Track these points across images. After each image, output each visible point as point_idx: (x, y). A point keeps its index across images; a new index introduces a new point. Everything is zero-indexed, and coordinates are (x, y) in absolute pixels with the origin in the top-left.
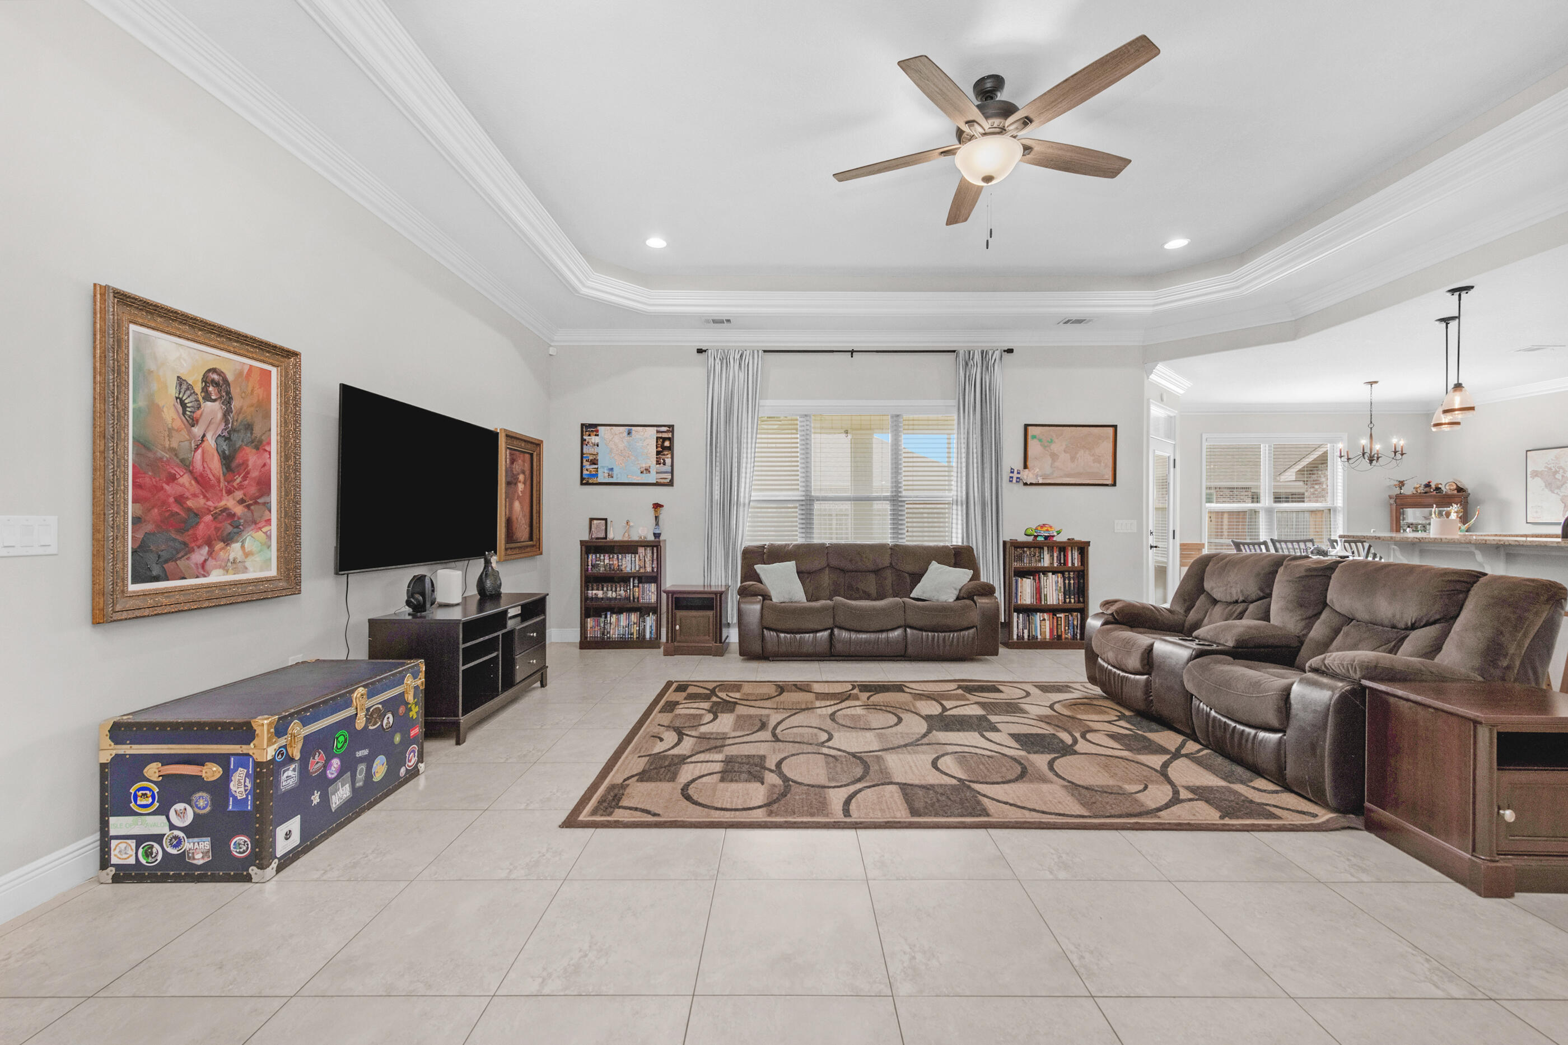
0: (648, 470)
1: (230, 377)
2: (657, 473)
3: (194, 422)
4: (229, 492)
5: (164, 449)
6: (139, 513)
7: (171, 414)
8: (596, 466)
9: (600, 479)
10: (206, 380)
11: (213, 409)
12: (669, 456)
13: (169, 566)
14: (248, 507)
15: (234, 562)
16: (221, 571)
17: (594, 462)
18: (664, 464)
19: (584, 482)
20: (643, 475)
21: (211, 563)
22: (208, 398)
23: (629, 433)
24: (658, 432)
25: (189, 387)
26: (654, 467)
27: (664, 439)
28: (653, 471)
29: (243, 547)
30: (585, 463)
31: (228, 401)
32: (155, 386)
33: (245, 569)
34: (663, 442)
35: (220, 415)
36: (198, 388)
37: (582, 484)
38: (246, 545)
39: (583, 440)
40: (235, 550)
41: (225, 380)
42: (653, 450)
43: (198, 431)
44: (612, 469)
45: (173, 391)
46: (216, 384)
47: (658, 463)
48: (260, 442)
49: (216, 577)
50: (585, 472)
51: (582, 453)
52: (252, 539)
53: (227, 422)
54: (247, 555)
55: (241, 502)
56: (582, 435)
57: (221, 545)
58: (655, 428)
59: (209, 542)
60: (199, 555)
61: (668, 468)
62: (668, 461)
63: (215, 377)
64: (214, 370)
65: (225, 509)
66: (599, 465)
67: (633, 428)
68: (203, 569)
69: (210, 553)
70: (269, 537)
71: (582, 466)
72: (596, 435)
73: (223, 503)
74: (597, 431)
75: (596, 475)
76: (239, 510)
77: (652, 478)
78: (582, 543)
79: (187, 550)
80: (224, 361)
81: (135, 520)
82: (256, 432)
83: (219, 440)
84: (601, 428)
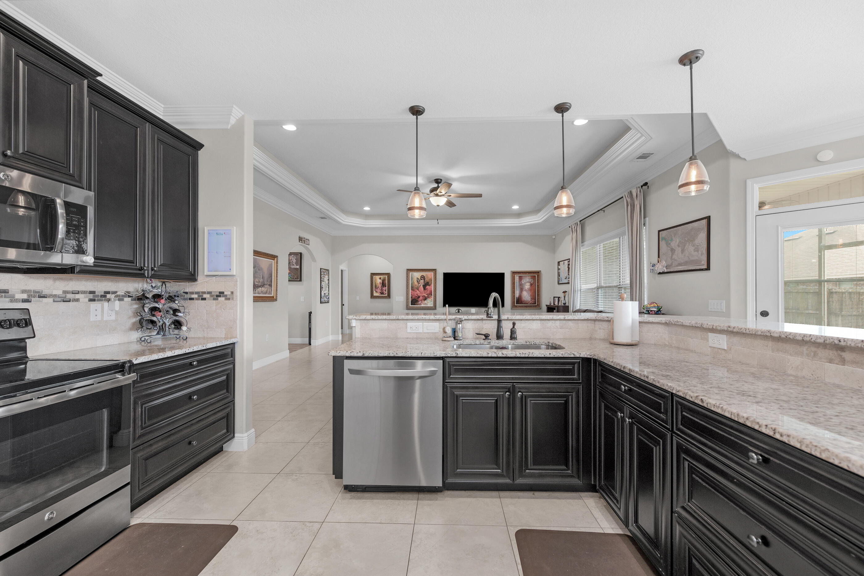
0: (565, 278)
2: (568, 278)
3: (419, 283)
4: (425, 293)
7: (416, 283)
9: (560, 282)
10: (421, 277)
11: (422, 281)
12: (569, 271)
13: (416, 303)
19: (558, 284)
22: (421, 280)
25: (418, 279)
27: (568, 265)
31: (424, 280)
33: (427, 305)
36: (420, 279)
39: (558, 268)
41: (424, 277)
42: (567, 269)
43: (420, 285)
44: (562, 278)
45: (416, 280)
46: (422, 277)
47: (568, 275)
48: (430, 285)
49: (422, 305)
50: (558, 280)
51: (558, 273)
53: (424, 283)
55: (427, 294)
58: (567, 261)
59: (421, 300)
64: (422, 275)
67: (564, 262)
69: (422, 302)
71: (558, 277)
72: (560, 265)
76: (426, 296)
77: (566, 281)
78: (547, 305)
79: (418, 301)
80: (424, 274)
81: (411, 297)
82: (430, 283)
83: (423, 286)
84: (560, 263)
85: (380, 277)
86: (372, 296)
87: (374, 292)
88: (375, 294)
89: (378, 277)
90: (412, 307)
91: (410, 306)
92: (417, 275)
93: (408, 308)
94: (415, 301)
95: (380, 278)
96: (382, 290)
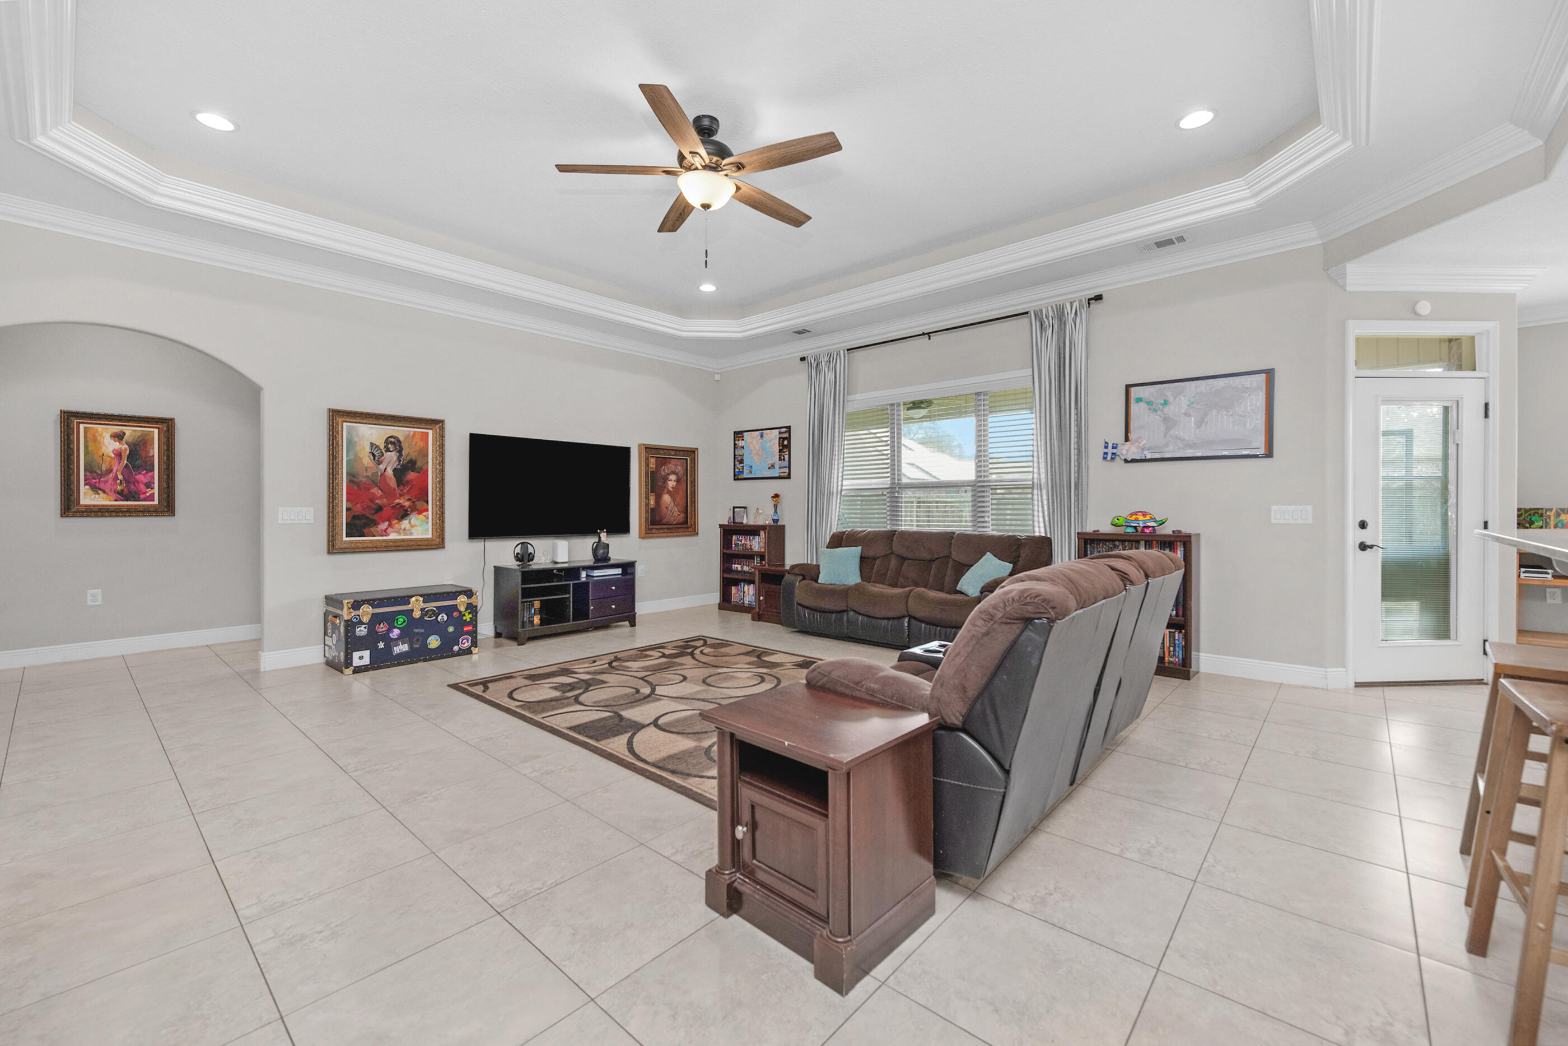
0: (773, 466)
1: (401, 439)
2: (780, 468)
3: (379, 463)
4: (401, 495)
5: (363, 477)
6: (350, 506)
7: (367, 461)
8: (742, 465)
9: (745, 475)
10: (387, 442)
11: (391, 457)
12: (787, 453)
13: (366, 531)
14: (413, 502)
15: (404, 529)
16: (396, 534)
17: (741, 462)
18: (784, 460)
19: (736, 478)
20: (771, 470)
21: (390, 530)
22: (388, 450)
23: (762, 436)
24: (780, 433)
25: (377, 447)
26: (778, 464)
27: (784, 439)
28: (777, 466)
29: (410, 522)
30: (737, 463)
31: (400, 451)
32: (358, 448)
33: (412, 534)
34: (783, 442)
35: (395, 458)
36: (382, 447)
37: (735, 479)
38: (412, 522)
39: (735, 444)
40: (405, 524)
41: (399, 441)
42: (777, 448)
43: (382, 467)
44: (751, 467)
45: (368, 449)
47: (780, 460)
48: (421, 469)
49: (393, 536)
50: (737, 470)
51: (735, 455)
52: (415, 519)
53: (400, 461)
54: (412, 526)
55: (409, 500)
56: (735, 441)
57: (396, 521)
58: (778, 430)
59: (388, 520)
60: (384, 525)
61: (786, 463)
62: (787, 457)
63: (393, 440)
64: (391, 437)
65: (398, 504)
66: (744, 465)
67: (764, 432)
68: (385, 532)
69: (390, 525)
70: (428, 518)
71: (735, 465)
72: (743, 440)
73: (397, 501)
74: (743, 436)
75: (742, 472)
76: (407, 504)
77: (775, 473)
78: (721, 526)
79: (376, 523)
80: (400, 432)
81: (348, 509)
82: (419, 464)
83: (395, 470)
84: (745, 434)
85: (117, 429)
86: (69, 506)
87: (84, 489)
88: (87, 498)
89: (105, 432)
90: (351, 542)
91: (345, 539)
92: (371, 434)
93: (333, 548)
94: (358, 525)
95: (119, 437)
96: (127, 480)
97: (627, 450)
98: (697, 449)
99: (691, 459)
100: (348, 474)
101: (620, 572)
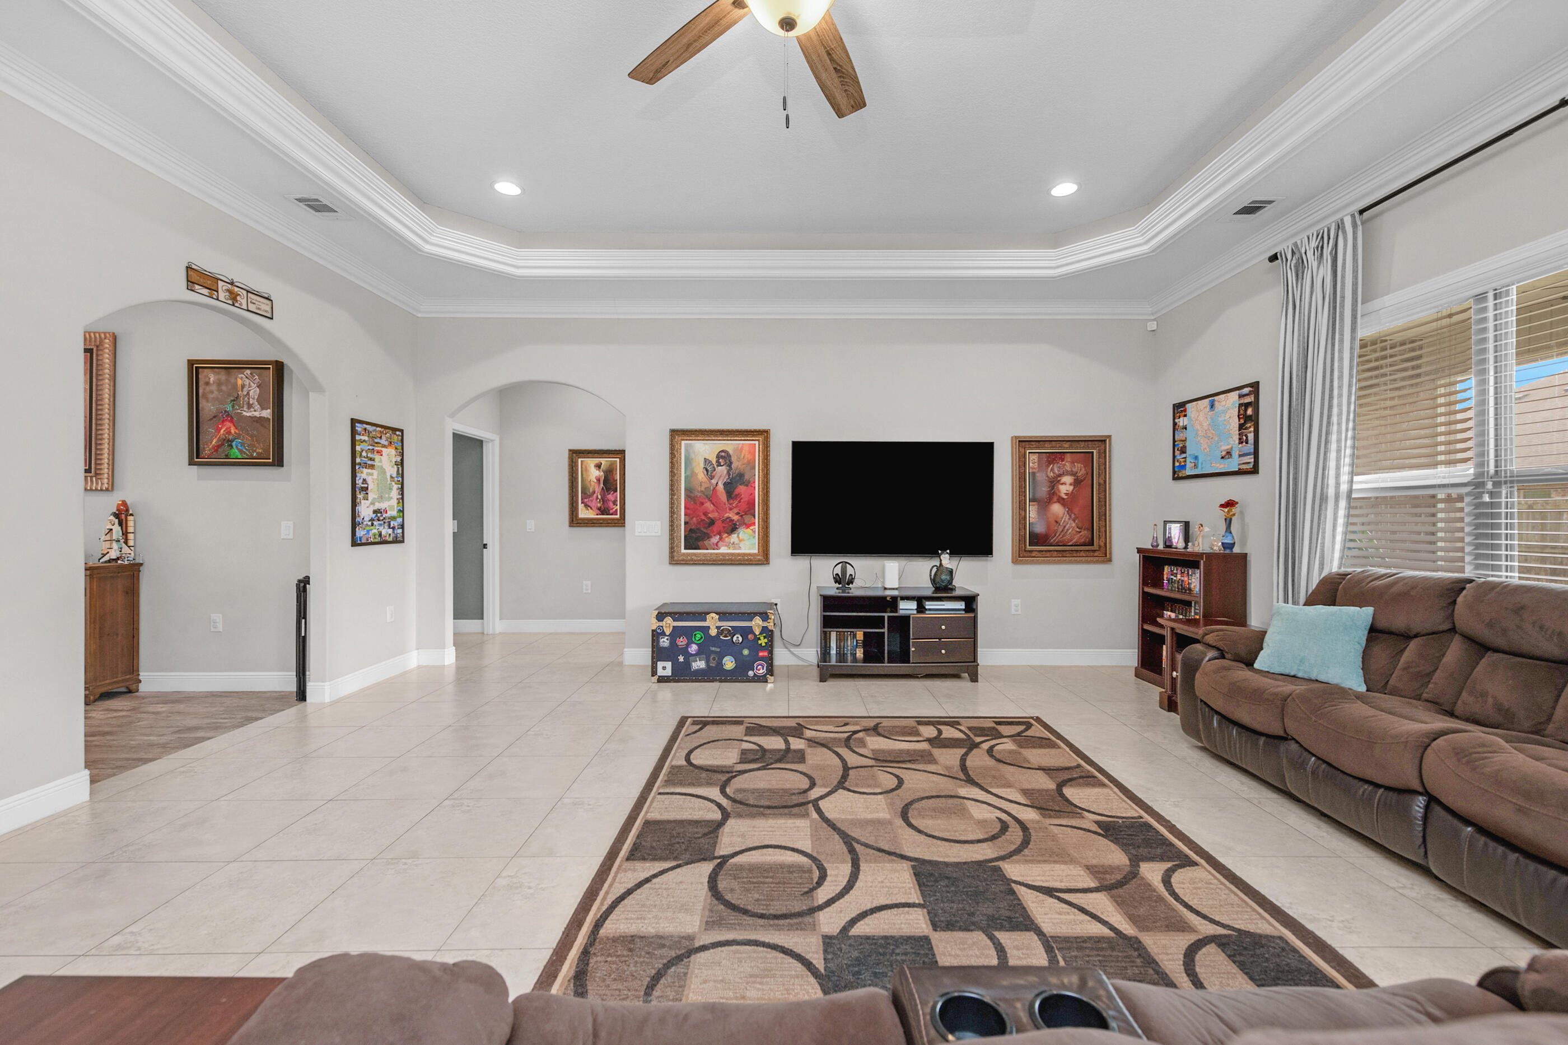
0: (1229, 453)
1: (731, 452)
2: (1240, 456)
3: (712, 477)
4: (731, 509)
5: (698, 492)
6: (687, 520)
7: (701, 476)
8: (1184, 455)
9: (1189, 472)
10: (718, 457)
11: (722, 470)
12: (1252, 429)
13: (700, 543)
14: (741, 516)
15: (733, 543)
16: (726, 548)
17: (1183, 451)
18: (1247, 443)
19: (1176, 477)
20: (1227, 461)
21: (720, 543)
22: (719, 465)
23: (1212, 406)
24: (1241, 396)
25: (710, 462)
26: (1237, 449)
27: (1247, 405)
28: (1235, 454)
29: (738, 536)
30: (1177, 453)
31: (730, 465)
32: (694, 465)
33: (740, 548)
34: (1246, 410)
35: (725, 472)
36: (714, 462)
37: (1174, 479)
38: (740, 535)
39: (1175, 424)
40: (734, 537)
41: (729, 454)
42: (1235, 423)
43: (714, 481)
44: (1196, 458)
45: (702, 465)
46: (723, 457)
47: (1241, 442)
48: (749, 482)
49: (723, 550)
50: (1177, 464)
51: (1174, 441)
52: (743, 533)
53: (729, 475)
54: (740, 541)
55: (737, 514)
56: (1174, 419)
57: (726, 535)
58: (1237, 392)
59: (719, 534)
60: (715, 539)
61: (1250, 448)
62: (1251, 436)
63: (723, 454)
64: (722, 451)
65: (728, 518)
66: (1187, 454)
67: (1216, 398)
68: (717, 546)
70: (755, 532)
71: (1174, 457)
72: (1185, 416)
73: (727, 515)
74: (1185, 411)
75: (1183, 467)
76: (736, 518)
77: (1233, 465)
78: (1140, 551)
79: (709, 537)
81: (686, 523)
82: (746, 477)
83: (725, 484)
84: (1188, 406)
85: (597, 460)
86: (575, 521)
87: (581, 506)
88: (583, 513)
89: (591, 462)
90: (688, 554)
91: (683, 551)
92: (705, 450)
93: (674, 560)
94: (695, 538)
95: (598, 466)
96: (604, 500)
97: (987, 449)
98: (1109, 437)
99: (1099, 453)
100: (686, 490)
101: (963, 607)
